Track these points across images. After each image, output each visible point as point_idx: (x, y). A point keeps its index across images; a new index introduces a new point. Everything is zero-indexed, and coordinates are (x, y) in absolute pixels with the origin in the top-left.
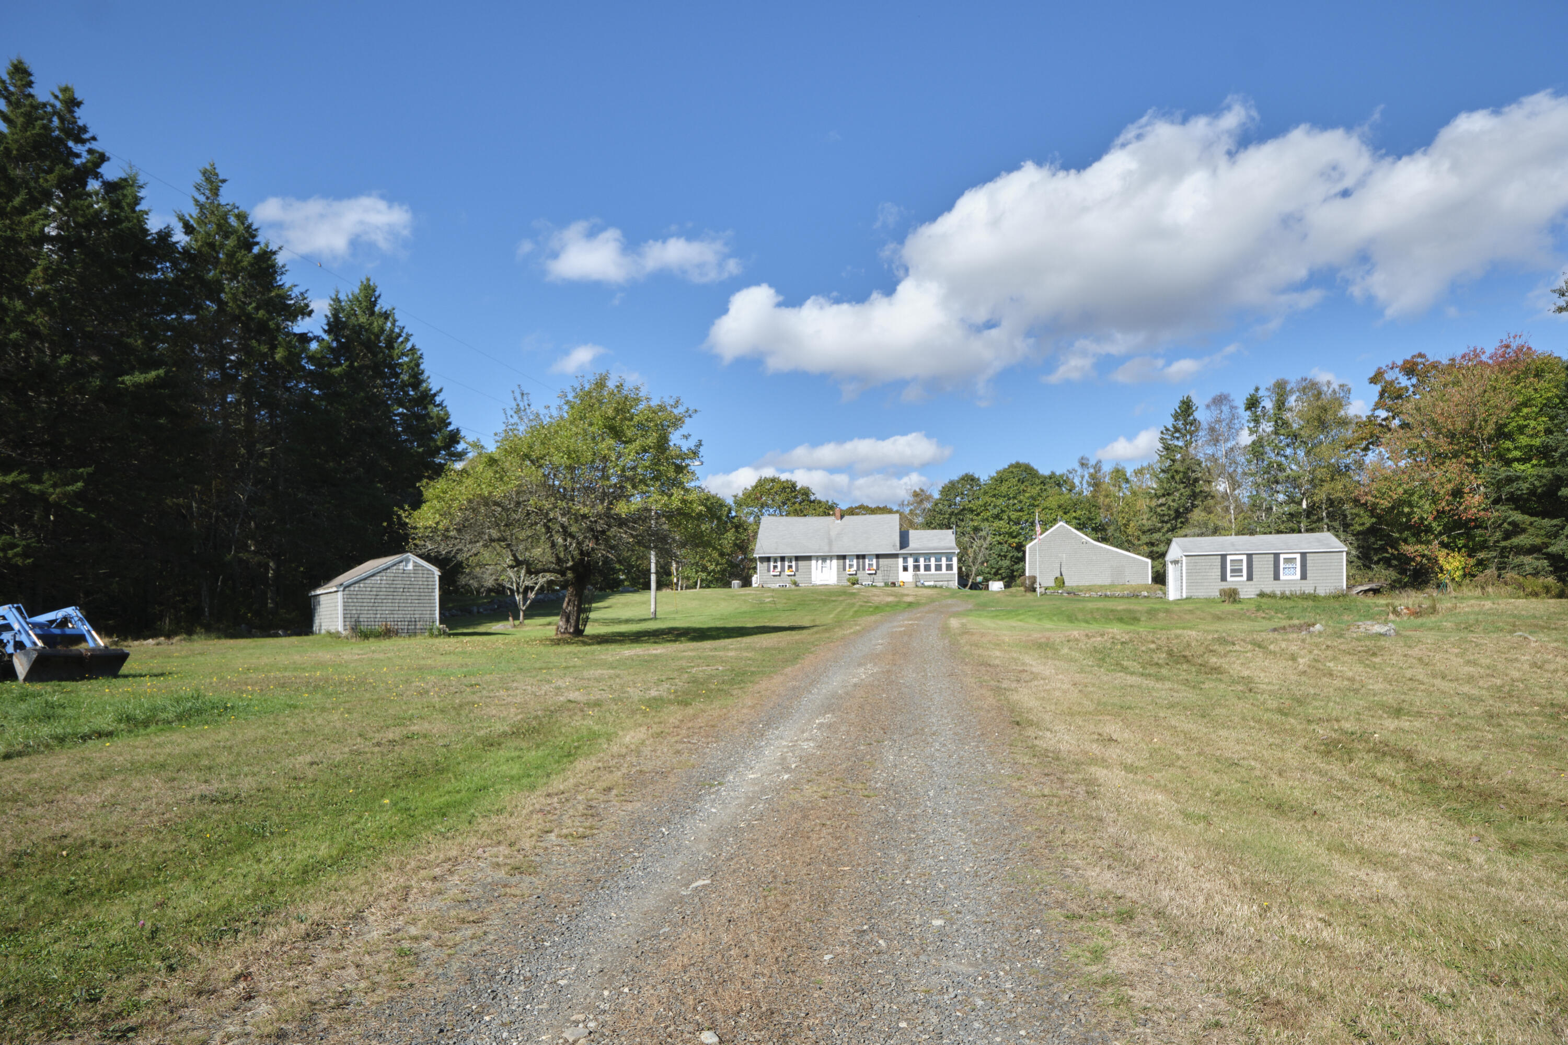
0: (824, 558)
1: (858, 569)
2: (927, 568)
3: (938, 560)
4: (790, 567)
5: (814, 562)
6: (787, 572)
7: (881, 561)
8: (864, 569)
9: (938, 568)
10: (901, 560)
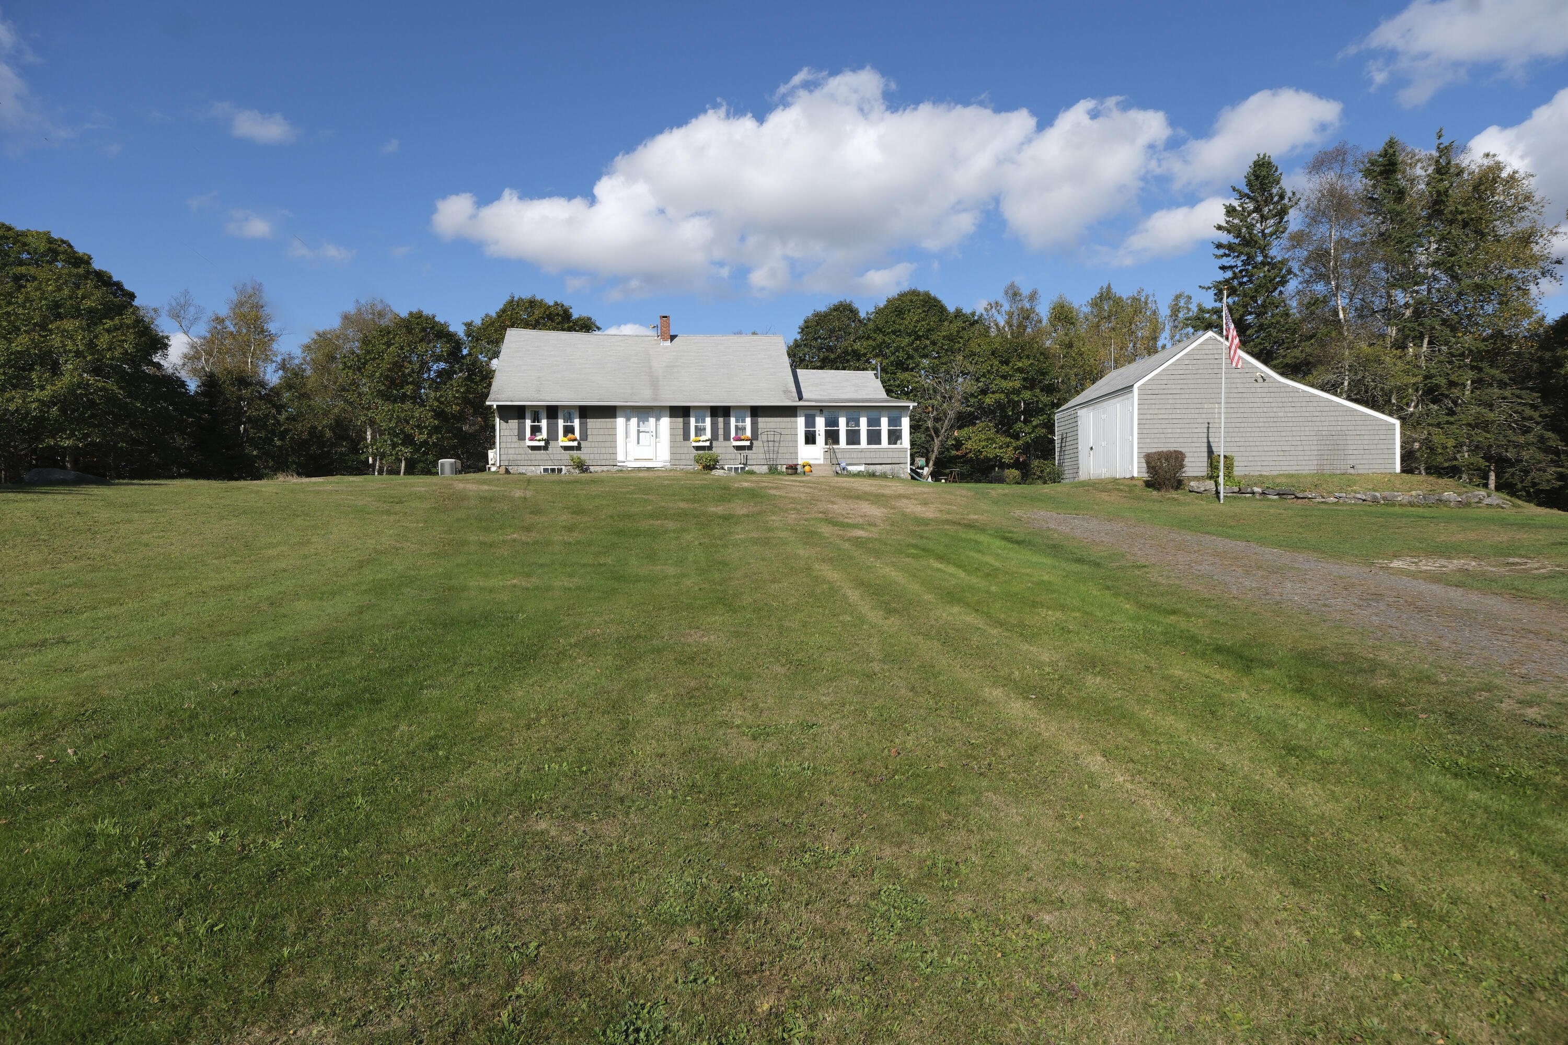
0: (643, 412)
1: (715, 436)
2: (853, 438)
3: (874, 422)
4: (569, 430)
5: (620, 421)
6: (563, 441)
7: (763, 422)
8: (727, 437)
9: (874, 438)
10: (801, 421)
